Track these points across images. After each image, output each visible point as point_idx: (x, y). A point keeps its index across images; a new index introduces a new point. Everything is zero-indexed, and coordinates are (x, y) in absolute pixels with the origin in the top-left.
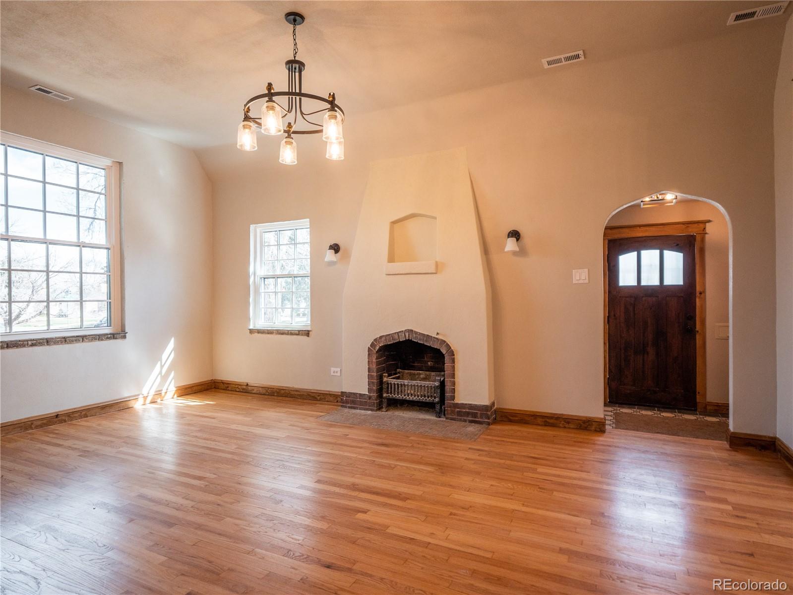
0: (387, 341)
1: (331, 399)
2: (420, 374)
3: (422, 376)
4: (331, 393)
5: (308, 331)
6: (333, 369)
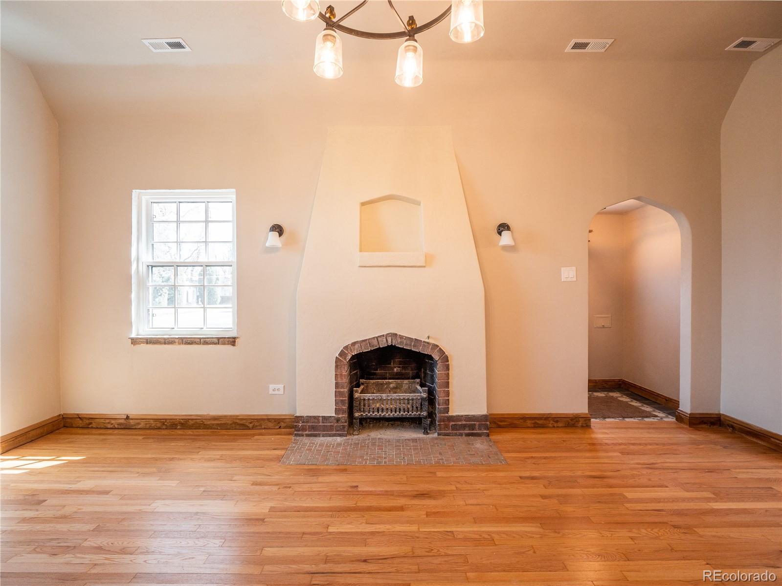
0: (363, 348)
1: (270, 425)
2: (390, 383)
4: (269, 418)
5: (234, 338)
6: (272, 386)
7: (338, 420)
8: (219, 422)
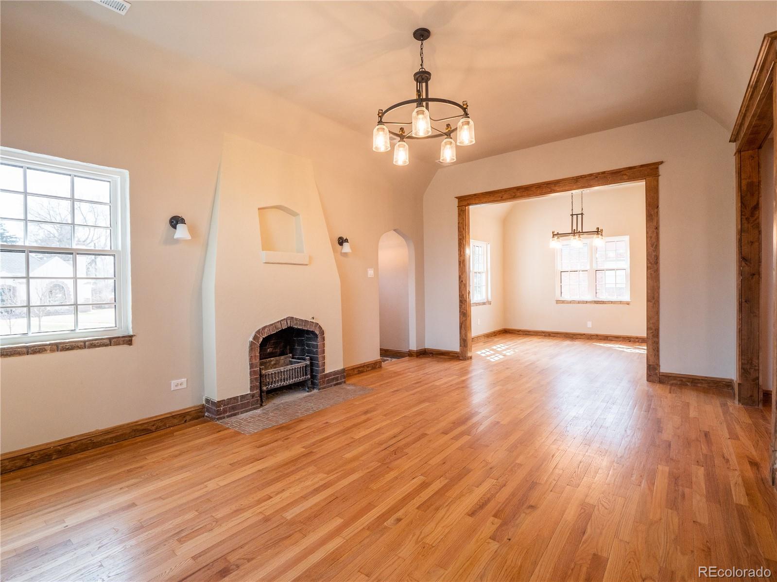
0: (271, 331)
1: (176, 421)
2: (271, 361)
3: (272, 363)
4: (173, 414)
5: (131, 336)
6: (174, 383)
7: (253, 396)
8: (114, 435)
